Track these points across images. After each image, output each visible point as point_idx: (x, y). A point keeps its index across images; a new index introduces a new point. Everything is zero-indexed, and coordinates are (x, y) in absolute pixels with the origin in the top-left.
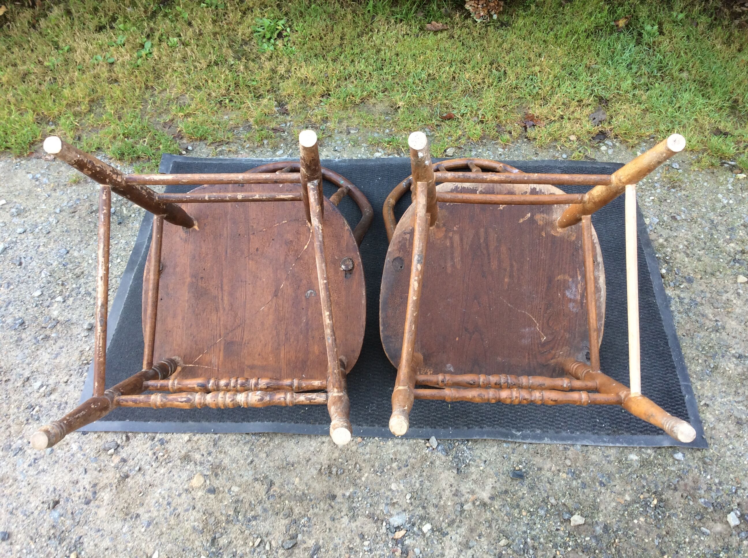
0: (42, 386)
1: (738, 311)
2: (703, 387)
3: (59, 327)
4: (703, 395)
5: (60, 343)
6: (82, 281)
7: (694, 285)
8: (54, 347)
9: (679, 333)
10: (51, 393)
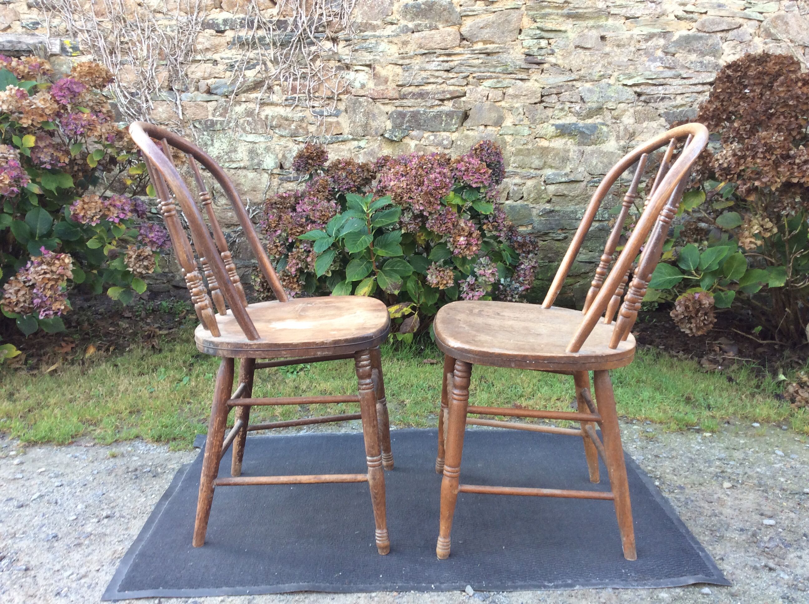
0: (72, 574)
1: (729, 504)
2: (715, 549)
3: (92, 537)
4: (716, 554)
5: (92, 547)
6: (117, 509)
7: (687, 491)
8: (86, 550)
9: (683, 518)
10: (81, 579)
